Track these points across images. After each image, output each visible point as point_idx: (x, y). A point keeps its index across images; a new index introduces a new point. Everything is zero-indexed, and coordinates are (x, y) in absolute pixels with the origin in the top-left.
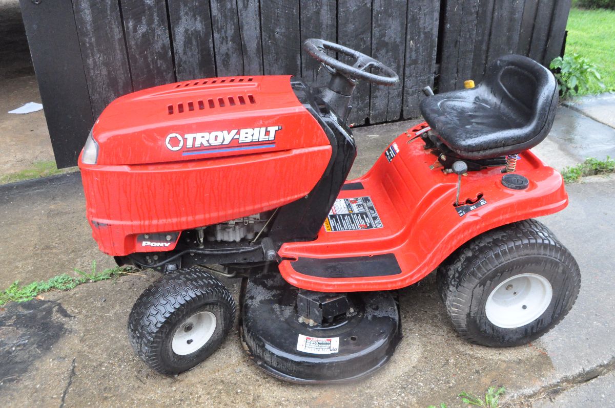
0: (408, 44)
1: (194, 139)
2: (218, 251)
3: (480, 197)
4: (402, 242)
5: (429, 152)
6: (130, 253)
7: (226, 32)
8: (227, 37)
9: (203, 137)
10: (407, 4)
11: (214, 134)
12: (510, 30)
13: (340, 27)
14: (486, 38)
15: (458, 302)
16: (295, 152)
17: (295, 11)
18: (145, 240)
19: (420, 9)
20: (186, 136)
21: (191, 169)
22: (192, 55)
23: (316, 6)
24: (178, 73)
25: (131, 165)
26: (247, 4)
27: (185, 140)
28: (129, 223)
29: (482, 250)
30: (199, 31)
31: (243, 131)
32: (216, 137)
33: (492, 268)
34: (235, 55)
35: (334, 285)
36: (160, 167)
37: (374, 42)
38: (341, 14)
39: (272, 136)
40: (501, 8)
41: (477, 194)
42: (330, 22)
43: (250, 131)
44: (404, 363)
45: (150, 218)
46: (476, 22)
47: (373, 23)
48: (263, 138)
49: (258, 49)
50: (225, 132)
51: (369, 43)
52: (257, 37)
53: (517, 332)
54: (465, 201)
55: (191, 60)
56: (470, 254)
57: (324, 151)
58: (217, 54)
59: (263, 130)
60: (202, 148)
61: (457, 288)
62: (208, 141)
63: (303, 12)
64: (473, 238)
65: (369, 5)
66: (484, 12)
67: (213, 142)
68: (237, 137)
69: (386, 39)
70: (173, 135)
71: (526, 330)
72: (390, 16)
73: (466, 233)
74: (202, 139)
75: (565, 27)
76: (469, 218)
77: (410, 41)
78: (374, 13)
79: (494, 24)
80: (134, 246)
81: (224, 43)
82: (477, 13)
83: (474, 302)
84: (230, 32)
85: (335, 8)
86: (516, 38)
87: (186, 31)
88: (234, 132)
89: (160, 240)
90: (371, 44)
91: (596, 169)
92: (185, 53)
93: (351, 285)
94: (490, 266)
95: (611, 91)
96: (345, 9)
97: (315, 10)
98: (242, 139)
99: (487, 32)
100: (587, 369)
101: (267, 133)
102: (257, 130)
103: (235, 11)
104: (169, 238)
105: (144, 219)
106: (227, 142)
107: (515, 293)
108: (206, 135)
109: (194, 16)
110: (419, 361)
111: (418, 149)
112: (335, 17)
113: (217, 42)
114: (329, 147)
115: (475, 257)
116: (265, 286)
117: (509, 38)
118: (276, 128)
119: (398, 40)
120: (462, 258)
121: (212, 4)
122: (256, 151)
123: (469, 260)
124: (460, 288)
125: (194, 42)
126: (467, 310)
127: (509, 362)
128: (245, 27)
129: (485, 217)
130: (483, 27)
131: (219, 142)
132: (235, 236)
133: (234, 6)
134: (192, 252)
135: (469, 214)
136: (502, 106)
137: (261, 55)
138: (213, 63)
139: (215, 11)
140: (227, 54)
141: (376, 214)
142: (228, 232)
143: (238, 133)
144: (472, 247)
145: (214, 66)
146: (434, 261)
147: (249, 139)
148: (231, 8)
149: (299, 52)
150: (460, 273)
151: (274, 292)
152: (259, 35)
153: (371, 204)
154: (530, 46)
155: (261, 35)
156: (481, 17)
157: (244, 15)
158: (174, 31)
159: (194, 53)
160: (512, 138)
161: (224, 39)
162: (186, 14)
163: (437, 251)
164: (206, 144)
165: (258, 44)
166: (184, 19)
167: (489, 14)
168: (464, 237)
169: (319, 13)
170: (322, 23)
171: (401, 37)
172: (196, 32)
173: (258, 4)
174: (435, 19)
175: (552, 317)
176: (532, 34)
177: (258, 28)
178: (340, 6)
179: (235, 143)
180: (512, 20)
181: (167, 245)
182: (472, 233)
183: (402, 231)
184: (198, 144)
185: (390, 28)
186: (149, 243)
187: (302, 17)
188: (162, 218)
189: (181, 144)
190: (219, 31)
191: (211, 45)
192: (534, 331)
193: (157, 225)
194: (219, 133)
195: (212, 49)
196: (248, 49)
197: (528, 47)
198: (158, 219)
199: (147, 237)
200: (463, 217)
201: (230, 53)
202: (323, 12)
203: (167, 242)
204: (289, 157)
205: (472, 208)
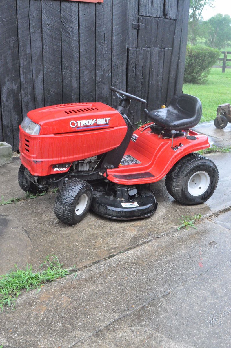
0: (112, 97)
1: (81, 123)
2: (80, 174)
3: (180, 144)
4: (151, 167)
5: (153, 133)
6: (49, 174)
7: (27, 90)
8: (28, 93)
9: (84, 122)
10: (111, 77)
11: (88, 121)
12: (157, 91)
13: (81, 89)
14: (146, 95)
15: (178, 185)
16: (115, 128)
17: (60, 80)
18: (56, 167)
19: (117, 80)
20: (77, 122)
21: (79, 135)
22: (10, 102)
23: (70, 78)
24: (3, 111)
25: (55, 134)
26: (38, 77)
27: (77, 123)
28: (51, 159)
29: (184, 163)
30: (14, 89)
31: (98, 120)
32: (88, 122)
33: (189, 168)
34: (31, 102)
35: (132, 182)
36: (67, 134)
37: (97, 96)
38: (81, 82)
39: (108, 122)
40: (152, 80)
41: (179, 143)
42: (76, 86)
43: (100, 120)
44: (161, 213)
45: (61, 157)
46: (141, 87)
47: (96, 87)
48: (105, 123)
49: (42, 99)
50: (92, 120)
51: (94, 97)
52: (42, 93)
53: (199, 198)
54: (175, 146)
55: (10, 105)
56: (180, 166)
57: (125, 128)
58: (22, 101)
59: (105, 119)
60: (84, 126)
61: (177, 179)
62: (86, 123)
63: (64, 81)
64: (181, 159)
65: (94, 78)
66: (145, 82)
67: (87, 124)
68: (96, 122)
69: (102, 95)
70: (73, 121)
71: (202, 196)
72: (104, 83)
73: (178, 157)
74: (84, 123)
75: (182, 90)
76: (178, 151)
77: (113, 96)
78: (97, 82)
79: (150, 88)
80: (51, 171)
81: (26, 96)
82: (142, 82)
83: (184, 184)
84: (29, 90)
85: (79, 79)
86: (160, 95)
87: (8, 89)
88: (95, 120)
89: (62, 167)
90: (95, 97)
91: (209, 151)
92: (7, 101)
93: (138, 181)
94: (188, 168)
95: (206, 121)
96: (83, 80)
97: (69, 80)
98: (98, 123)
99: (147, 92)
100: (226, 208)
101: (106, 121)
102: (102, 119)
103: (32, 80)
104: (67, 166)
105: (58, 157)
106: (92, 124)
107: (195, 184)
108: (85, 121)
109: (12, 82)
110: (166, 211)
111: (149, 133)
112: (78, 83)
113: (23, 96)
114: (126, 127)
115: (182, 166)
116: (97, 191)
117: (157, 95)
118: (109, 119)
119: (108, 96)
120: (177, 168)
121: (21, 76)
122: (102, 127)
123: (180, 168)
124: (178, 179)
125: (12, 95)
126: (181, 188)
127: (198, 209)
128: (37, 88)
129: (184, 150)
130: (145, 89)
131: (89, 124)
132: (86, 168)
133: (32, 77)
134: (70, 175)
135: (178, 150)
136: (179, 114)
137: (44, 103)
138: (21, 106)
139: (22, 80)
140: (27, 102)
141: (136, 160)
142: (84, 166)
143: (96, 121)
144: (180, 163)
145: (21, 108)
146: (168, 169)
147: (100, 123)
148: (30, 78)
149: (62, 101)
150: (177, 173)
151: (102, 192)
152: (43, 92)
153: (131, 157)
154: (166, 99)
155: (44, 92)
156: (143, 84)
157: (36, 82)
158: (2, 90)
159: (12, 101)
160: (189, 121)
161: (26, 94)
162: (8, 80)
163: (168, 166)
164: (85, 125)
165: (42, 97)
166: (7, 83)
167: (147, 83)
168: (178, 159)
169: (71, 82)
170: (72, 86)
171: (109, 94)
172: (13, 90)
173: (43, 76)
174: (124, 85)
175: (211, 190)
176: (167, 92)
177: (43, 89)
178: (81, 78)
179: (95, 124)
180: (158, 86)
181: (65, 169)
182: (180, 157)
183: (151, 162)
184: (82, 125)
185: (104, 89)
186: (57, 169)
187: (63, 83)
188: (66, 157)
189: (76, 125)
190: (24, 90)
191: (20, 97)
192: (205, 196)
193: (64, 160)
194: (89, 121)
195: (20, 99)
196: (38, 100)
197: (165, 99)
198: (64, 157)
199: (57, 166)
200: (176, 151)
201: (29, 101)
202: (73, 81)
203: (65, 167)
204: (113, 130)
205: (179, 148)
